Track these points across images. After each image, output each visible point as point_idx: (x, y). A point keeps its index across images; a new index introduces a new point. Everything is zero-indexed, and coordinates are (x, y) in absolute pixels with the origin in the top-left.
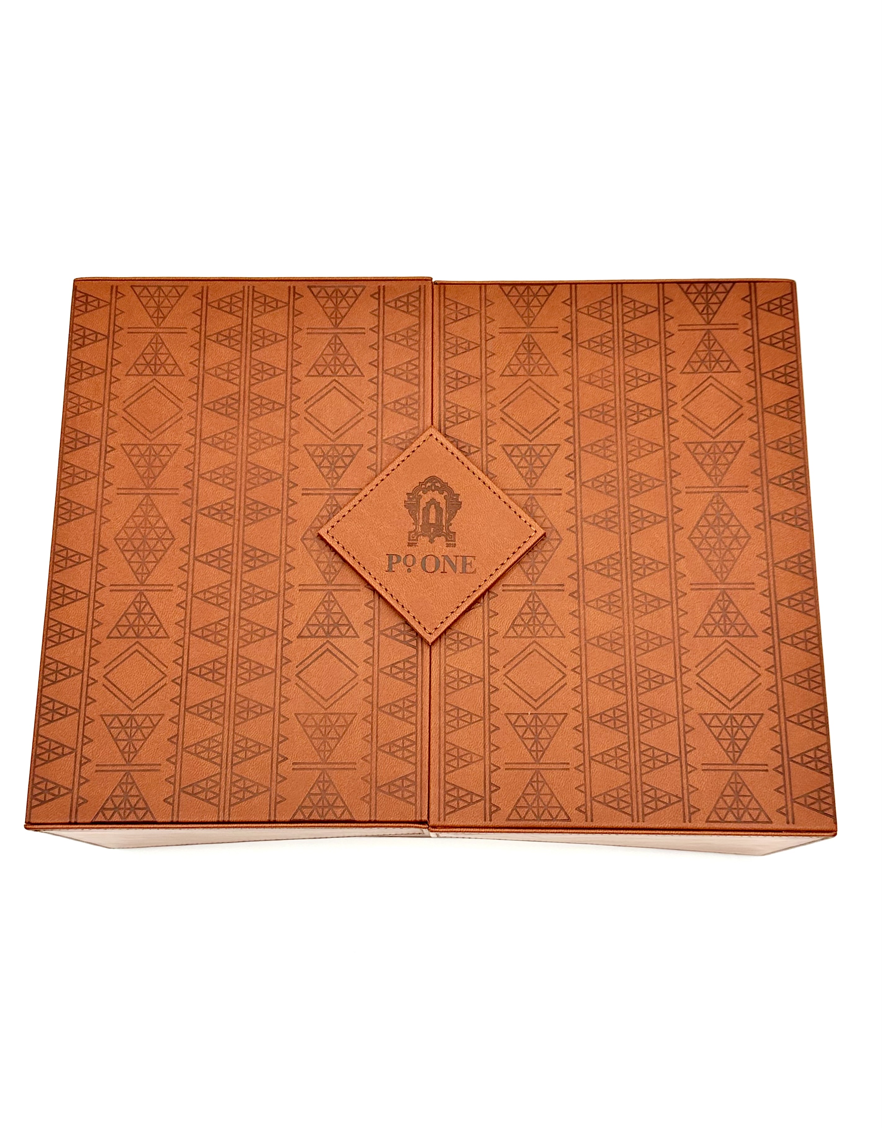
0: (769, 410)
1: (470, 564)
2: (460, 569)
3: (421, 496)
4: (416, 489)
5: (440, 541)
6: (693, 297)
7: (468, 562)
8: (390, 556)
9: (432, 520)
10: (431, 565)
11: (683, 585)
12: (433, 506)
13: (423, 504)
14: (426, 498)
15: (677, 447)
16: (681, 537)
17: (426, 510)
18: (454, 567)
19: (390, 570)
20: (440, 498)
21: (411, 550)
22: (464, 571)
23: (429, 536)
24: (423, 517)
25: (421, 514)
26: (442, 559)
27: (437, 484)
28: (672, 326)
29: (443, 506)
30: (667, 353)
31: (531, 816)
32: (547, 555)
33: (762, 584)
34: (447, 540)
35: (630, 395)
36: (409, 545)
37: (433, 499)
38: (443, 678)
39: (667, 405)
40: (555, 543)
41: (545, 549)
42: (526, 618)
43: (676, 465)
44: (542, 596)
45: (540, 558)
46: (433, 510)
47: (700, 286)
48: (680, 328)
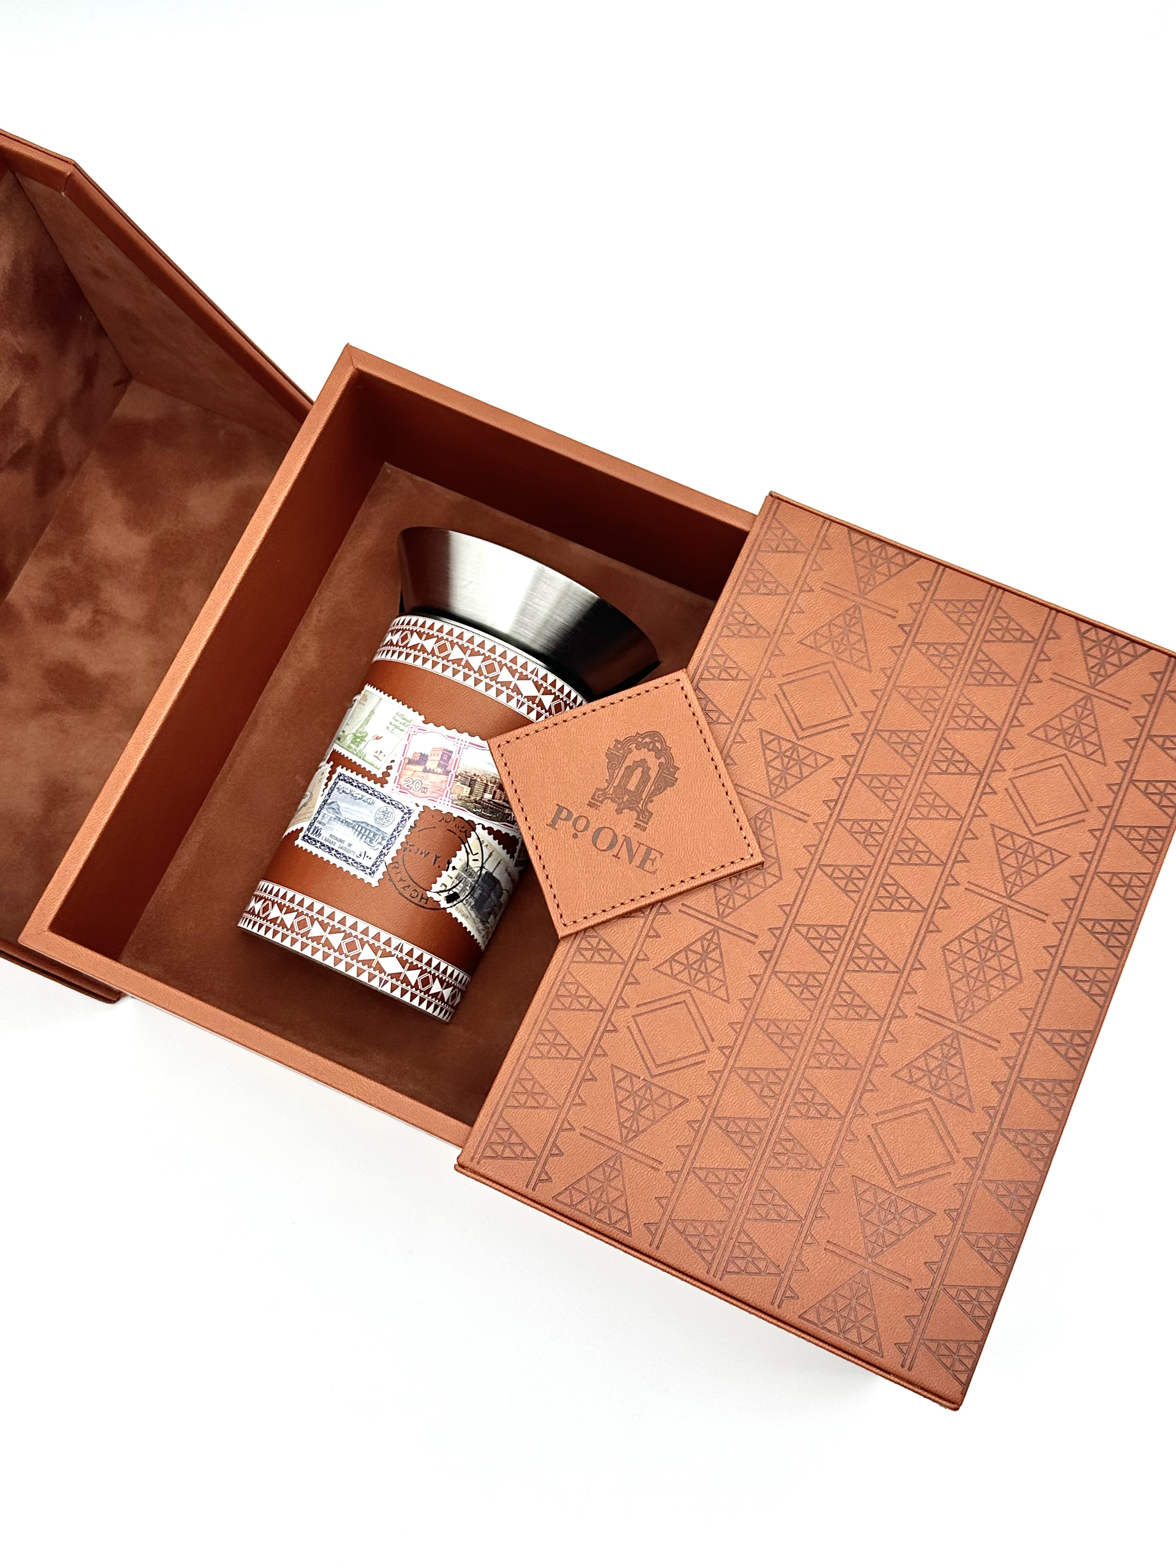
0: (1120, 829)
1: (653, 861)
2: (637, 860)
3: (630, 751)
4: (629, 740)
5: (629, 816)
6: (1088, 644)
7: (652, 857)
8: (560, 808)
9: (632, 786)
10: (604, 840)
11: (908, 1004)
12: (640, 769)
13: (628, 762)
14: (636, 755)
15: (980, 826)
16: (934, 942)
17: (630, 770)
18: (631, 857)
19: (552, 825)
20: (653, 763)
21: (591, 813)
22: (641, 866)
23: (619, 805)
24: (623, 777)
25: (621, 772)
26: (621, 840)
27: (658, 745)
28: (1044, 670)
29: (653, 774)
30: (1022, 701)
31: (585, 1207)
32: (754, 891)
33: (1009, 1047)
34: (638, 818)
35: (951, 736)
36: (590, 805)
37: (644, 761)
38: (556, 987)
39: (994, 766)
40: (771, 880)
41: (755, 881)
42: (693, 957)
43: (968, 848)
44: (725, 939)
45: (744, 890)
46: (638, 772)
47: (1103, 634)
48: (1054, 677)
